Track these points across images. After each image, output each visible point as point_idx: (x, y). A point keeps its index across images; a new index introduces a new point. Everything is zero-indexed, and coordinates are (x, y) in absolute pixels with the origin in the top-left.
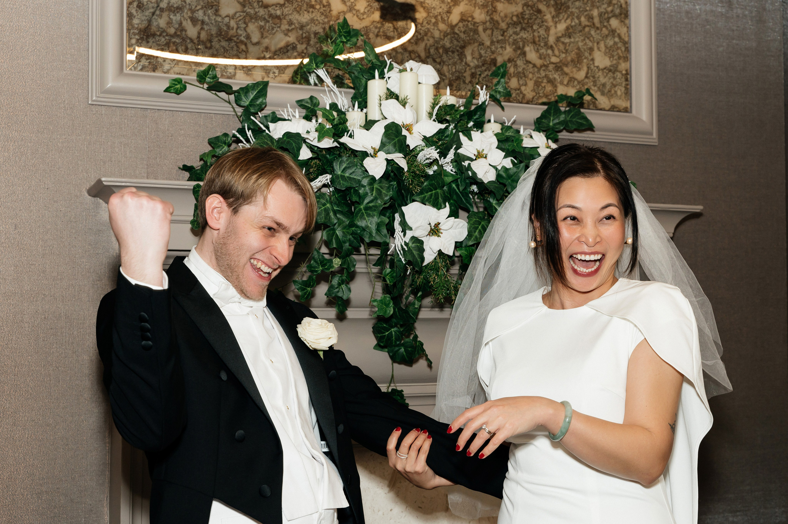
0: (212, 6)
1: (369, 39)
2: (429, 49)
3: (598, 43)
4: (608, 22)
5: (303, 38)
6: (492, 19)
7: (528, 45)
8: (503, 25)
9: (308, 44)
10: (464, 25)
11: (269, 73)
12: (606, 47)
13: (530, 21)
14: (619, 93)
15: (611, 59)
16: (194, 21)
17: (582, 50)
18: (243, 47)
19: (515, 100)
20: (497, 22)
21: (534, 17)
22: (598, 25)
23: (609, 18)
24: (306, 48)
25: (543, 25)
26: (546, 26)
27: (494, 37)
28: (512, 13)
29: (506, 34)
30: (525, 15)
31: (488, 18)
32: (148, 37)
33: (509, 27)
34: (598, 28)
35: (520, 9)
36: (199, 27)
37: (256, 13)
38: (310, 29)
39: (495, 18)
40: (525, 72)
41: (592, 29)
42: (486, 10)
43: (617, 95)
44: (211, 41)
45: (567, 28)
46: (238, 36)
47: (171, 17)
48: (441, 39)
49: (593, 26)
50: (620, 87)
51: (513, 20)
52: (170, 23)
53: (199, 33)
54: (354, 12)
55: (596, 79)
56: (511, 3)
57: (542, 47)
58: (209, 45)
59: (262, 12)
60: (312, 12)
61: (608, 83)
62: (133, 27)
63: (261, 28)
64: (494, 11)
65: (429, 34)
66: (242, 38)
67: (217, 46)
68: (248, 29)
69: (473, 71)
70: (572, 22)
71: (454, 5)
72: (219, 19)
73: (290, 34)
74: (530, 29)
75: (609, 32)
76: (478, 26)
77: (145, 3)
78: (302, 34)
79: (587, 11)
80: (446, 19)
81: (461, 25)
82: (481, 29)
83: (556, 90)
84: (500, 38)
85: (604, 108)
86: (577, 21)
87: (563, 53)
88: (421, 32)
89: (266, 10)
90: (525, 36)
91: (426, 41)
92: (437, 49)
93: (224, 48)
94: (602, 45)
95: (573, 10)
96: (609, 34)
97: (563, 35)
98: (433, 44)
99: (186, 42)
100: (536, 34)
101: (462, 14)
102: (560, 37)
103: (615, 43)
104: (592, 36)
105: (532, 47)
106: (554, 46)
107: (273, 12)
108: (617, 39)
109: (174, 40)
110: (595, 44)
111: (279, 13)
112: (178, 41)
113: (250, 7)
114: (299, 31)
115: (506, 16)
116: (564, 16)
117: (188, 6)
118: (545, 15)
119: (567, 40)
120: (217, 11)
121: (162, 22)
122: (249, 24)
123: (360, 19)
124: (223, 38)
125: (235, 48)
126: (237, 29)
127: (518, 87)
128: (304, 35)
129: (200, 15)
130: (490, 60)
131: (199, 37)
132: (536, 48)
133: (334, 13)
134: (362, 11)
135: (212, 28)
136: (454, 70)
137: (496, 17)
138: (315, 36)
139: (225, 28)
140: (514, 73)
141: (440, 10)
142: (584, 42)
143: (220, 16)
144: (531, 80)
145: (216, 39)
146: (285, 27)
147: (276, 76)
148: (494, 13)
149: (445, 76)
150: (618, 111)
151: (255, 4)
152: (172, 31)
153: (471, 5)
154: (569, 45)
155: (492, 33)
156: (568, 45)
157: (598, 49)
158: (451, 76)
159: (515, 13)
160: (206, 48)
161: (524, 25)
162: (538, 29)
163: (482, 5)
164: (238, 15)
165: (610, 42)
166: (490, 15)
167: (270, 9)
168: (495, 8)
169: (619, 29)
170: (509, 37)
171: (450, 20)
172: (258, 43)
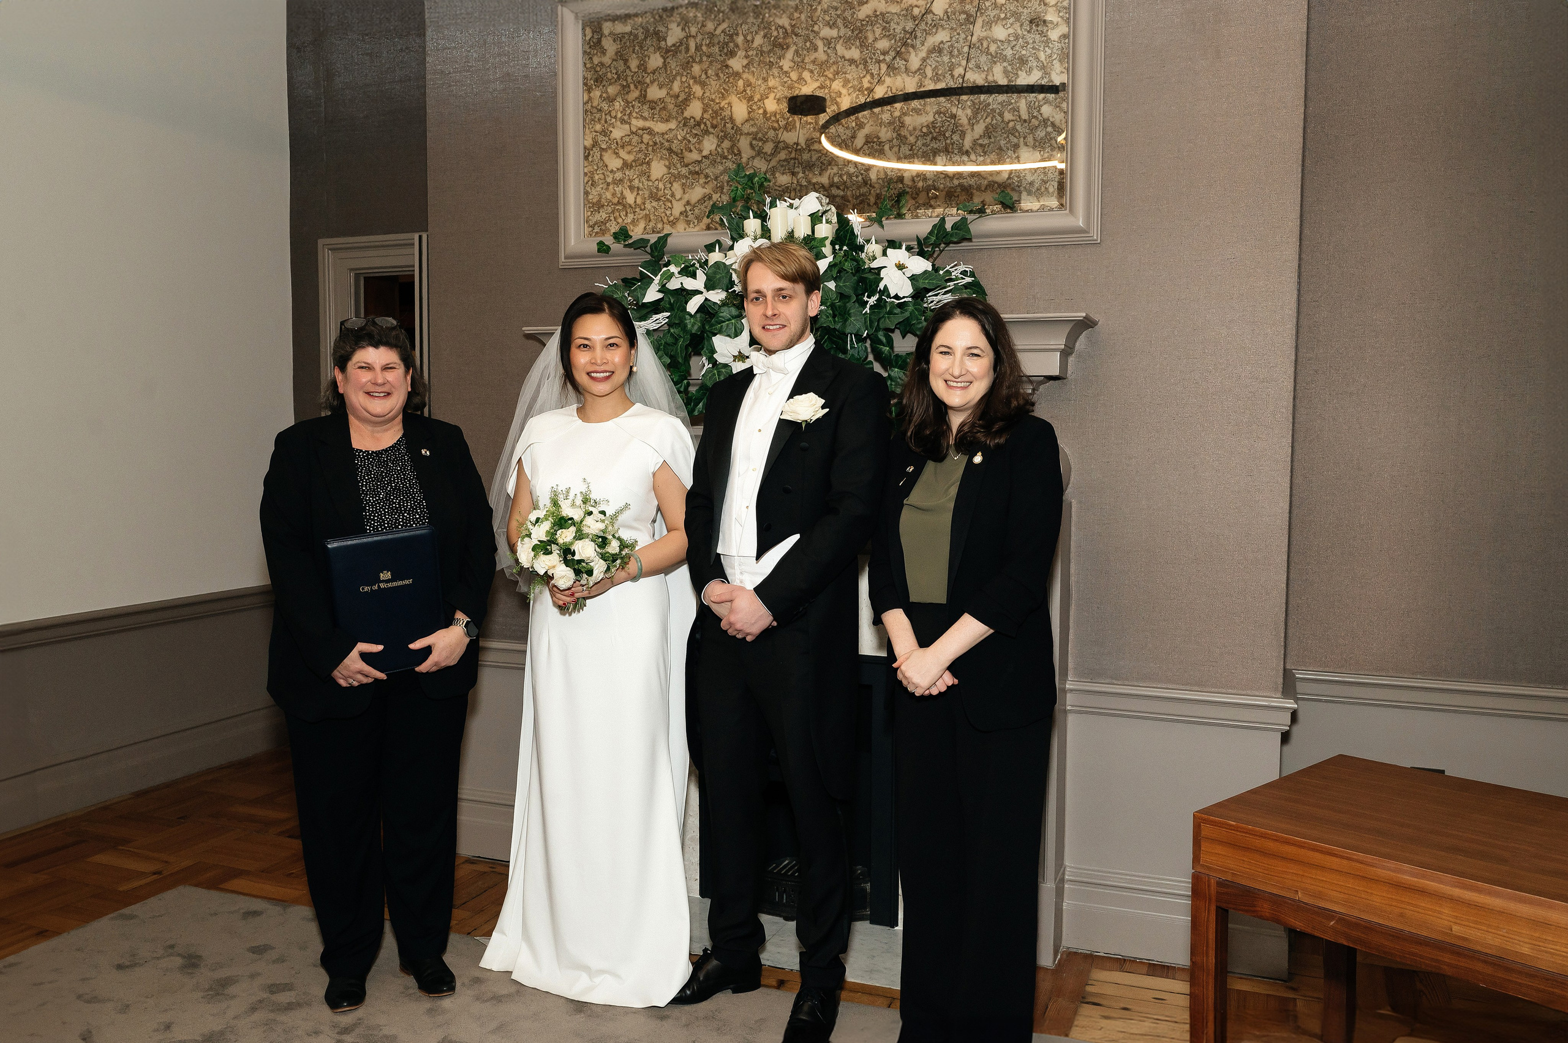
0: (645, 173)
1: (776, 178)
2: (833, 178)
3: (1024, 138)
4: (1039, 111)
5: (717, 188)
6: (899, 135)
7: (939, 156)
8: (912, 139)
9: (722, 193)
10: (869, 147)
11: (690, 224)
12: (1035, 139)
13: (942, 129)
14: (1051, 190)
15: (1042, 152)
16: (631, 188)
17: (1005, 149)
18: (669, 205)
19: (923, 215)
20: (905, 137)
21: (947, 124)
22: (1025, 116)
23: (1040, 106)
24: (720, 197)
25: (957, 130)
26: (960, 131)
27: (901, 153)
28: (922, 124)
29: (914, 147)
30: (937, 123)
31: (895, 135)
32: (599, 208)
33: (918, 139)
34: (1025, 121)
35: (930, 118)
36: (635, 193)
37: (679, 172)
38: (723, 178)
39: (902, 133)
40: (936, 184)
41: (1017, 123)
42: (893, 128)
43: (1048, 192)
44: (644, 204)
45: (986, 127)
46: (665, 195)
47: (615, 188)
48: (845, 165)
49: (1019, 120)
50: (1052, 183)
51: (923, 132)
52: (614, 195)
53: (636, 199)
54: (762, 155)
55: (1022, 178)
56: (921, 114)
57: (956, 154)
58: (643, 207)
59: (684, 171)
60: (726, 162)
61: (1036, 181)
62: (589, 203)
63: (683, 184)
64: (902, 126)
65: (833, 163)
66: (668, 197)
67: (649, 207)
68: (672, 188)
69: (878, 192)
70: (992, 120)
71: (858, 129)
72: (650, 184)
73: (706, 186)
74: (942, 138)
75: (1040, 122)
76: (883, 146)
77: (597, 181)
78: (717, 184)
79: (1012, 103)
80: (850, 144)
81: (866, 147)
82: (887, 147)
83: (971, 198)
84: (908, 153)
85: (1031, 210)
86: (999, 118)
87: (980, 156)
88: (825, 162)
89: (687, 168)
90: (935, 146)
91: (829, 172)
92: (841, 176)
93: (654, 207)
94: (1030, 139)
95: (994, 106)
96: (1039, 125)
97: (981, 136)
98: (837, 172)
99: (626, 207)
100: (948, 141)
101: (867, 136)
102: (977, 140)
103: (1048, 134)
104: (1017, 130)
105: (944, 157)
106: (971, 151)
107: (692, 169)
108: (1050, 129)
109: (618, 207)
110: (1022, 139)
111: (697, 169)
112: (620, 207)
113: (675, 168)
114: (714, 181)
115: (915, 129)
116: (982, 116)
117: (627, 178)
118: (960, 119)
119: (986, 141)
120: (648, 177)
121: (609, 195)
122: (674, 184)
123: (767, 161)
124: (654, 200)
125: (663, 205)
126: (664, 190)
127: (927, 201)
128: (719, 185)
129: (636, 183)
130: (896, 178)
131: (635, 202)
132: (949, 156)
133: (744, 160)
134: (769, 153)
135: (645, 192)
136: (858, 195)
137: (904, 132)
138: (728, 184)
139: (655, 191)
140: (923, 187)
141: (845, 137)
142: (1008, 140)
143: (651, 180)
144: (942, 191)
145: (649, 201)
146: (702, 181)
147: (695, 226)
148: (902, 128)
149: (849, 201)
150: (1049, 210)
151: (679, 166)
152: (615, 200)
153: (876, 125)
154: (988, 146)
155: (899, 150)
156: (986, 147)
157: (1026, 144)
158: (855, 201)
159: (925, 124)
160: (641, 210)
161: (935, 134)
162: (951, 135)
163: (888, 123)
164: (665, 177)
165: (1041, 133)
166: (897, 132)
167: (690, 167)
168: (902, 123)
169: (1053, 117)
170: (918, 151)
171: (854, 145)
172: (681, 199)
